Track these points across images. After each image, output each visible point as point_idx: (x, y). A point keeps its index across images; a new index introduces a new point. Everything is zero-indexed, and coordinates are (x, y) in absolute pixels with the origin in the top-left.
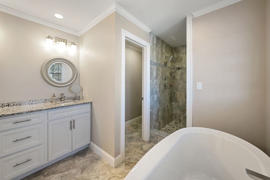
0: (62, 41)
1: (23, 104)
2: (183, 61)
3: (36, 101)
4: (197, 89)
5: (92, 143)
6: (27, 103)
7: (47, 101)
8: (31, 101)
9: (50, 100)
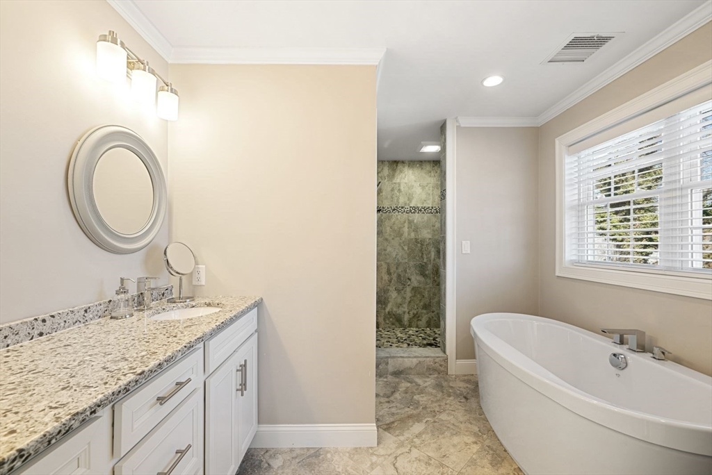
0: (144, 70)
1: (9, 342)
2: (384, 193)
3: (57, 320)
4: (464, 252)
5: (265, 428)
6: (21, 334)
7: (89, 315)
8: (40, 322)
9: (99, 308)
